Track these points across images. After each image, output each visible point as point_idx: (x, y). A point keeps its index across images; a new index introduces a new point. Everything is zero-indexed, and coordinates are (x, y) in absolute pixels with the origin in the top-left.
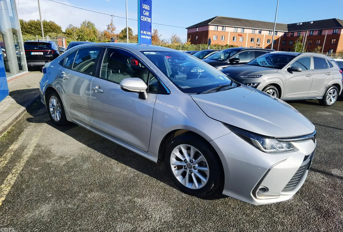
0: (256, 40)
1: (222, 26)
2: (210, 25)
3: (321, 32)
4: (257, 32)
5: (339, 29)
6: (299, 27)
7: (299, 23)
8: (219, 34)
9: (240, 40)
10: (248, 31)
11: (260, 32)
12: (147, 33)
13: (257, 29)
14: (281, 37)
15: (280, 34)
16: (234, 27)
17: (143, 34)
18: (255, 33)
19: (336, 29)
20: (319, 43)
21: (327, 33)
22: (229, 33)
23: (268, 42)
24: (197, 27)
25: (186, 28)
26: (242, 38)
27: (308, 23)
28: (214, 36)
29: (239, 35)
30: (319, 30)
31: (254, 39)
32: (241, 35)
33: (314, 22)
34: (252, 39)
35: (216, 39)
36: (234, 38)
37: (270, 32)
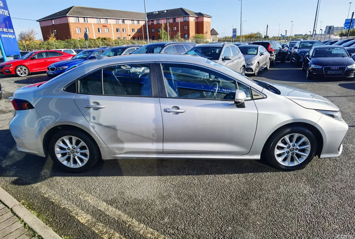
0: (121, 30)
1: (83, 17)
2: (69, 16)
3: (174, 19)
4: (120, 22)
5: (188, 17)
6: (156, 15)
7: (155, 12)
8: (82, 26)
9: (106, 31)
10: (111, 22)
11: (123, 22)
12: (8, 31)
13: (120, 18)
14: (143, 25)
15: (142, 23)
16: (97, 18)
17: (3, 32)
18: (119, 23)
19: (185, 17)
20: (176, 30)
21: (179, 20)
22: (93, 25)
23: (133, 32)
24: (52, 19)
25: (37, 21)
26: (107, 29)
27: (163, 12)
28: (77, 29)
29: (103, 26)
30: (173, 18)
31: (120, 29)
32: (106, 26)
33: (167, 11)
34: (117, 29)
35: (80, 32)
36: (99, 29)
37: (133, 21)
